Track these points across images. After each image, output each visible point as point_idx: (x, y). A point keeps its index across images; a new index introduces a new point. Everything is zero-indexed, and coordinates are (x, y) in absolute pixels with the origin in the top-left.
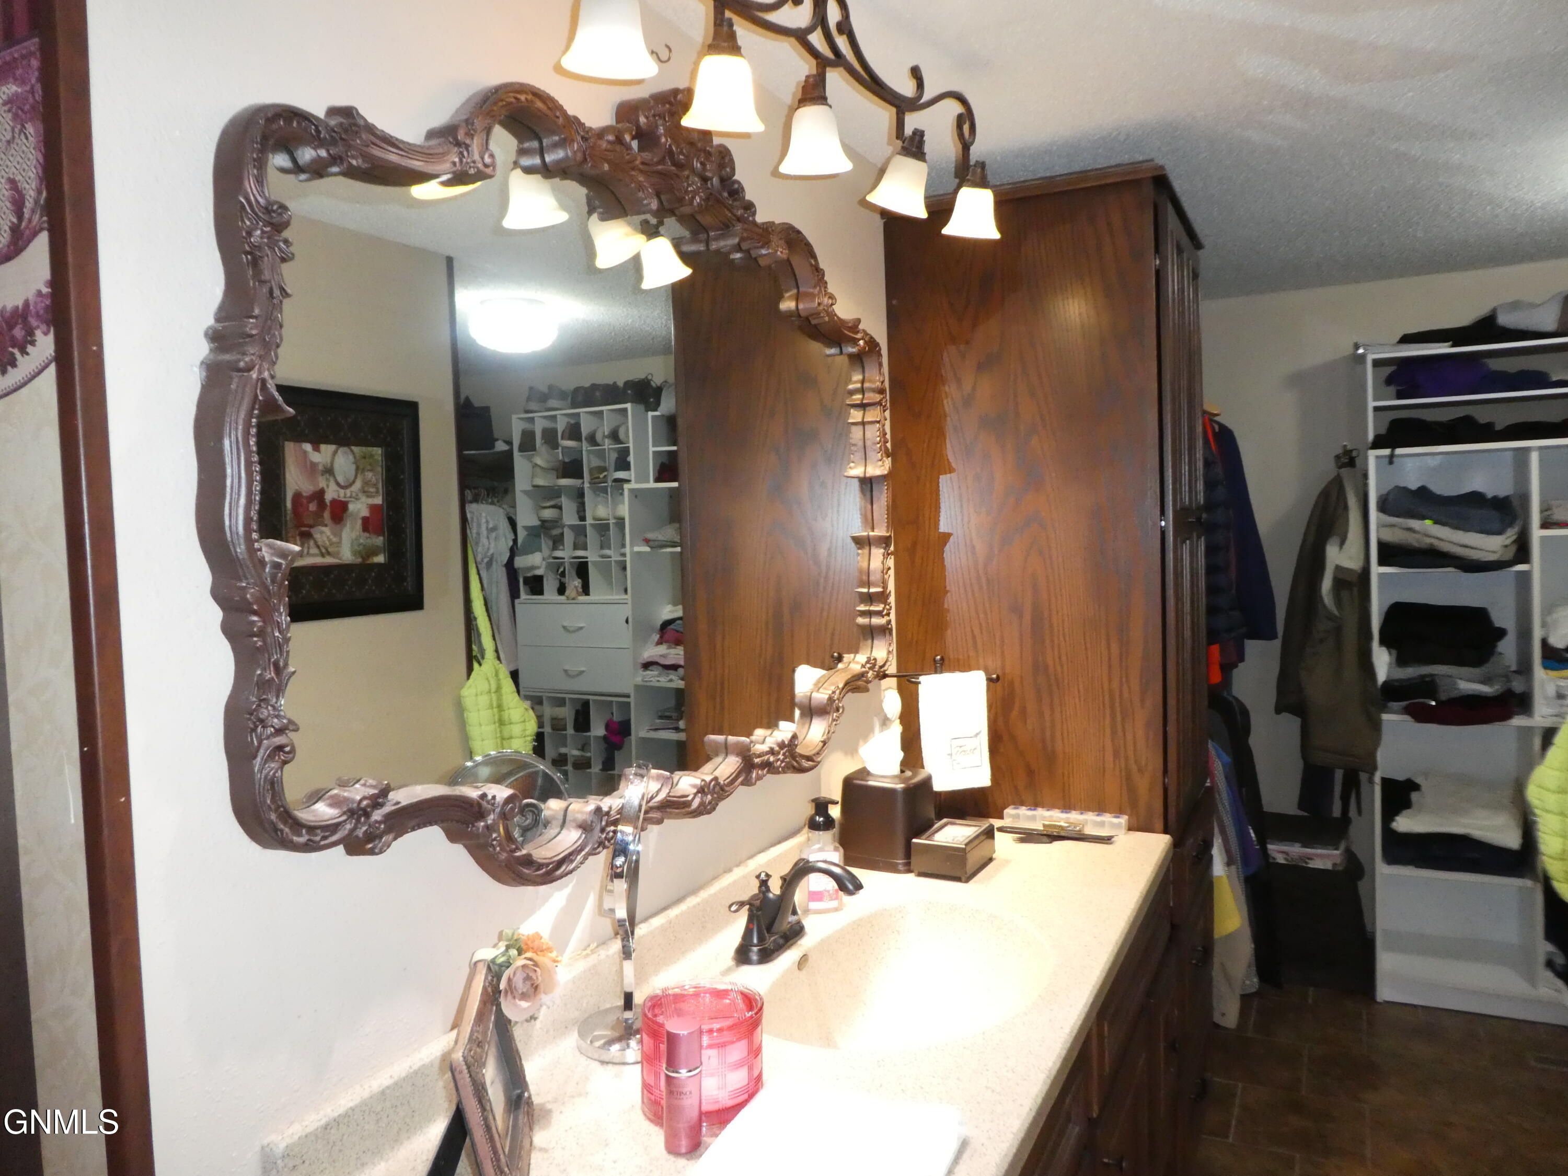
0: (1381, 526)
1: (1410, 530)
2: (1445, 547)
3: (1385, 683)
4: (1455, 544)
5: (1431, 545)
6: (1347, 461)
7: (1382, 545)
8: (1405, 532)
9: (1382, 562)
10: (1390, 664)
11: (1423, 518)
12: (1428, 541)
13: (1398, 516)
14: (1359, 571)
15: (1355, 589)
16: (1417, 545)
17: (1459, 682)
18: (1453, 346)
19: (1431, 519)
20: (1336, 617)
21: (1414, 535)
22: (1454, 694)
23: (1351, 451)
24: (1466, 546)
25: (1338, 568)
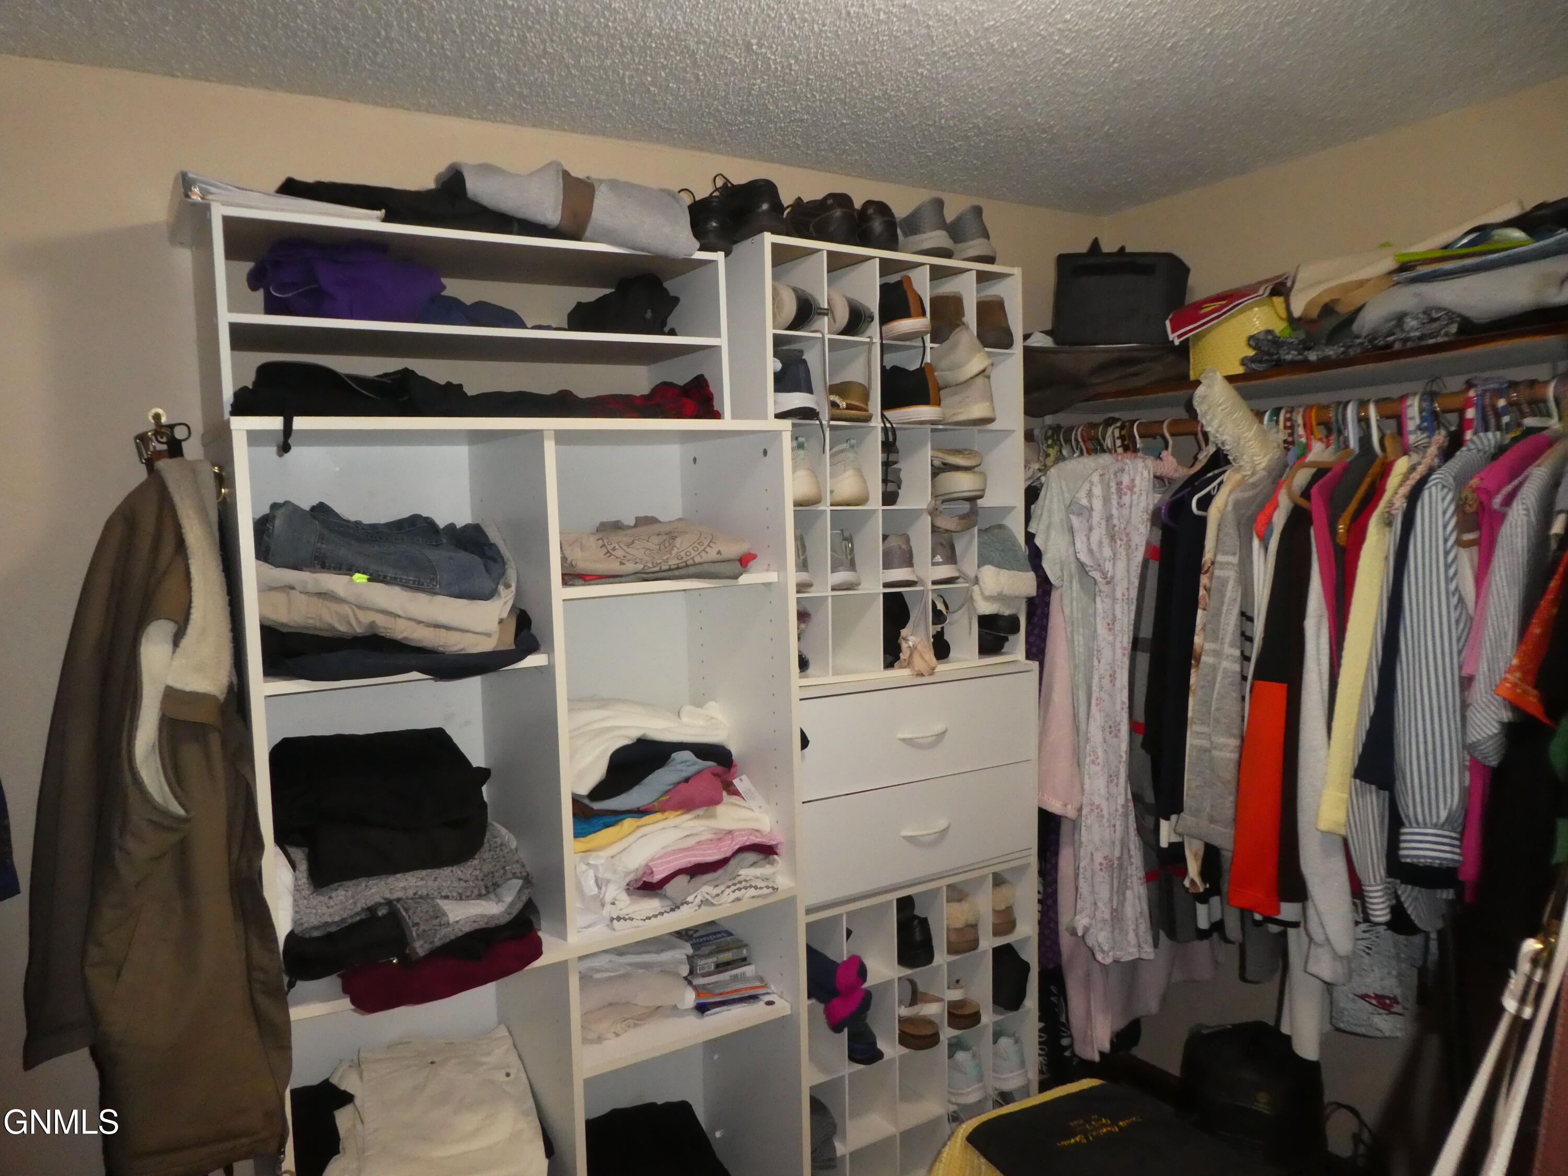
0: (265, 588)
1: (326, 596)
2: (402, 631)
3: (291, 936)
4: (420, 622)
5: (373, 624)
6: (165, 447)
7: (268, 632)
8: (315, 600)
9: (272, 669)
10: (297, 889)
11: (349, 569)
12: (366, 618)
13: (296, 567)
14: (222, 697)
15: (215, 740)
16: (342, 628)
17: (446, 905)
18: (386, 219)
19: (364, 573)
20: (178, 819)
21: (335, 607)
22: (442, 937)
23: (171, 427)
24: (437, 626)
25: (171, 695)
